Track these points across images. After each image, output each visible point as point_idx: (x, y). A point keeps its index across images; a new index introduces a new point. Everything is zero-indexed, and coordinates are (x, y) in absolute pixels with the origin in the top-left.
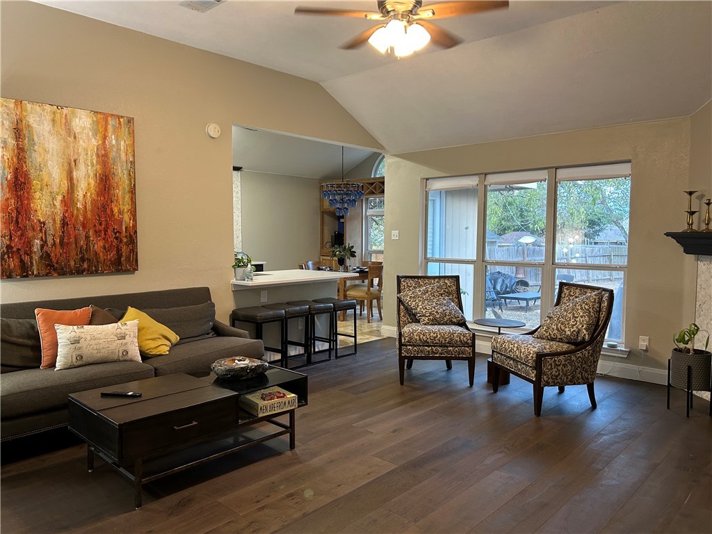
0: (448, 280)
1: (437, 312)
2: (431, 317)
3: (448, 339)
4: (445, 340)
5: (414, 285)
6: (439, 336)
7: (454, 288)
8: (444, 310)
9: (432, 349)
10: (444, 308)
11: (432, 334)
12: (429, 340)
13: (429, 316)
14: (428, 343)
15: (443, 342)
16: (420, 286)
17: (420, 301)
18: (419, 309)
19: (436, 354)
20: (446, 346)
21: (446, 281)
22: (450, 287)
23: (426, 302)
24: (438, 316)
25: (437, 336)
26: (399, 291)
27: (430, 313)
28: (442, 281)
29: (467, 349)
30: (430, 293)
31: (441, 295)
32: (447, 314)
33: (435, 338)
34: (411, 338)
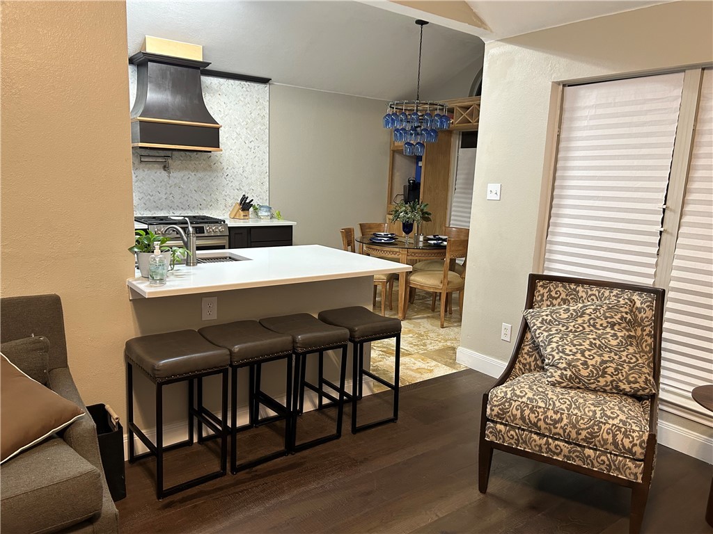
0: (640, 295)
1: (585, 363)
2: (569, 373)
3: (584, 433)
4: (578, 434)
5: (563, 296)
6: (565, 421)
7: (650, 314)
8: (603, 362)
9: (547, 443)
10: (606, 357)
11: (550, 413)
12: (541, 424)
13: (565, 369)
14: (539, 428)
15: (573, 435)
16: (577, 299)
17: (558, 332)
18: (549, 350)
19: (558, 454)
20: (580, 446)
21: (635, 297)
22: (639, 310)
23: (571, 335)
24: (584, 373)
25: (561, 420)
26: (530, 304)
27: (569, 364)
28: (627, 294)
29: (630, 464)
30: (586, 318)
31: (613, 325)
32: (610, 370)
33: (556, 422)
34: (504, 411)
